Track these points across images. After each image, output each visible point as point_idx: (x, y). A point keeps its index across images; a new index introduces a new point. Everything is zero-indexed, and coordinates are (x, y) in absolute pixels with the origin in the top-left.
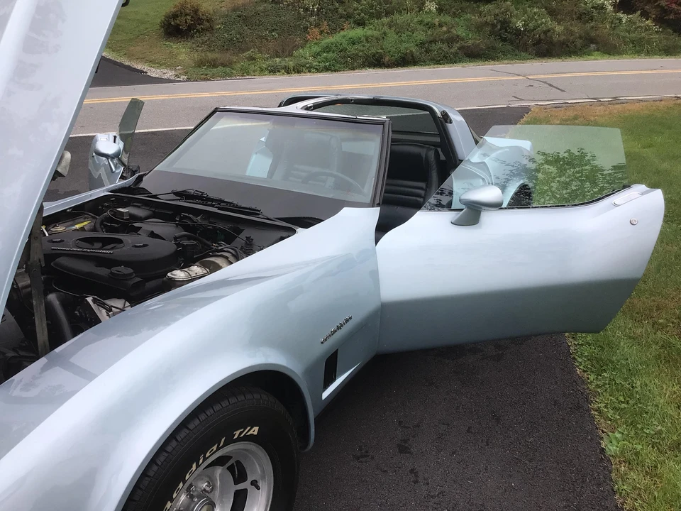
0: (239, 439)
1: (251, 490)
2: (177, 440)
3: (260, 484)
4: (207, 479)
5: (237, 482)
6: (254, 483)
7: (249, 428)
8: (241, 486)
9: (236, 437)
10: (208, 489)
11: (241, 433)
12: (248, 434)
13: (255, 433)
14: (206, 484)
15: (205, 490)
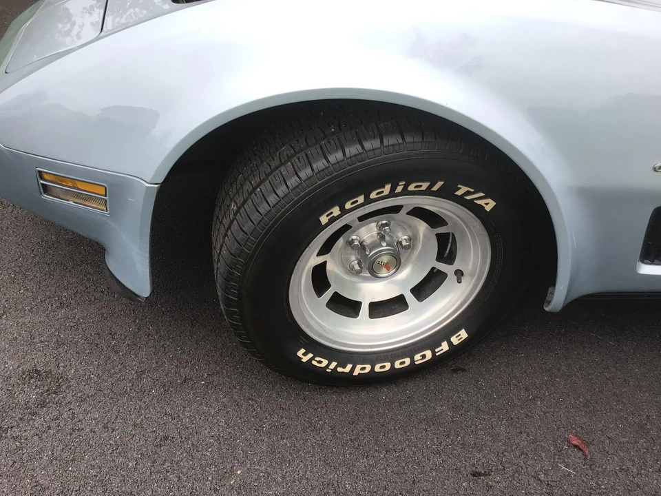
0: (460, 201)
1: (451, 278)
2: (382, 142)
3: (464, 279)
4: (410, 234)
5: (440, 258)
6: (459, 274)
7: (481, 194)
8: (442, 267)
9: (459, 193)
10: (404, 243)
11: (468, 193)
12: (478, 202)
13: (488, 208)
14: (406, 237)
15: (401, 243)
